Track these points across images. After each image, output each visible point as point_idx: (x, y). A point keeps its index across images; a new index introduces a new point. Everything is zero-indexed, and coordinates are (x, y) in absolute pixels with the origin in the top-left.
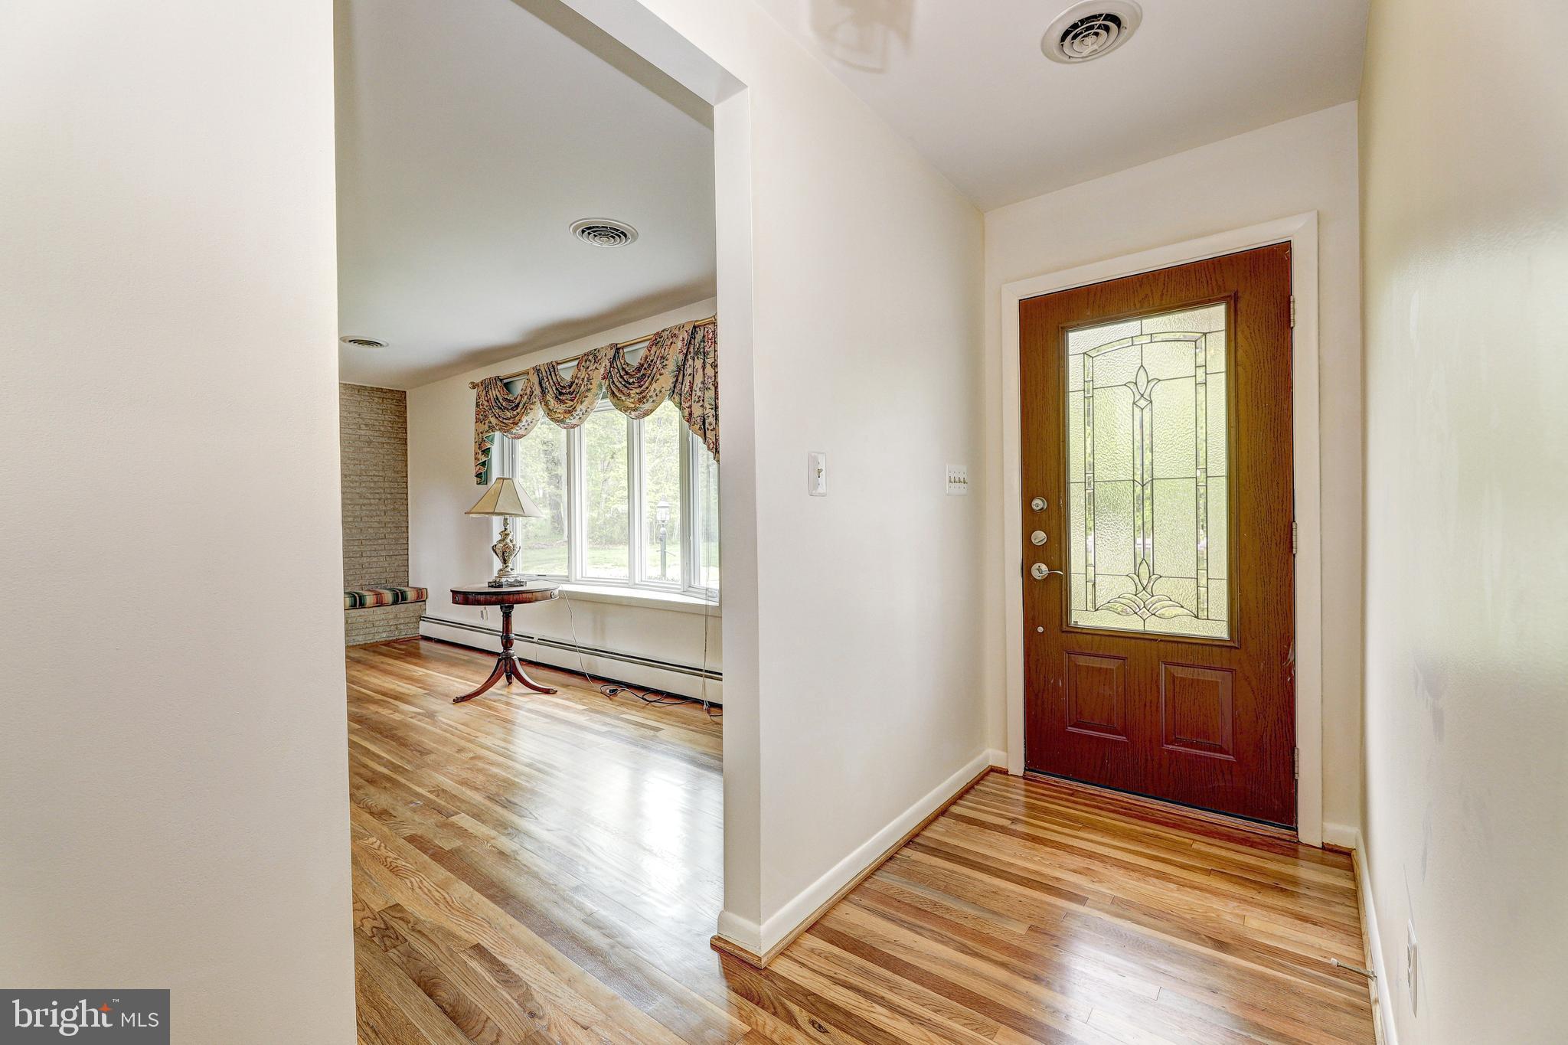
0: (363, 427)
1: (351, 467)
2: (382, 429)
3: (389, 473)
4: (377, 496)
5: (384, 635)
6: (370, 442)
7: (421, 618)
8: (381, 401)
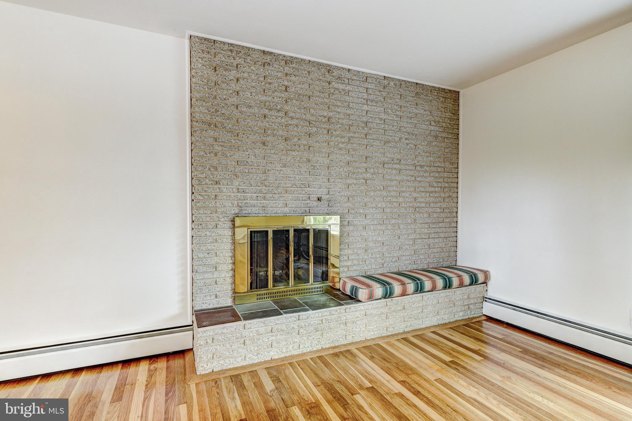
0: (433, 123)
1: (425, 158)
2: (444, 125)
3: (448, 165)
4: (440, 185)
5: (461, 314)
6: (436, 137)
7: (485, 299)
8: (444, 100)
